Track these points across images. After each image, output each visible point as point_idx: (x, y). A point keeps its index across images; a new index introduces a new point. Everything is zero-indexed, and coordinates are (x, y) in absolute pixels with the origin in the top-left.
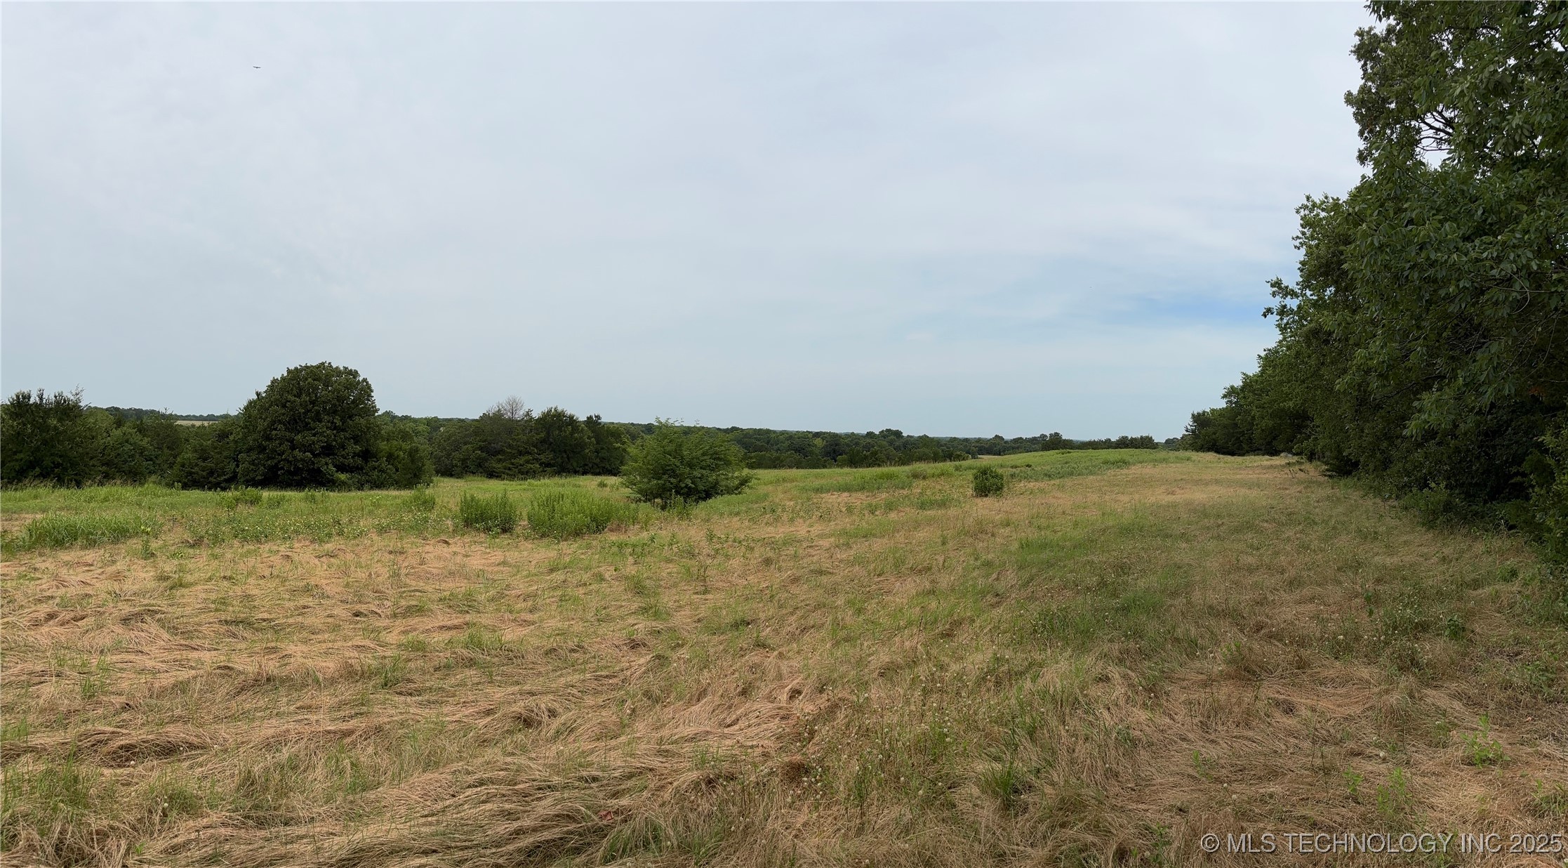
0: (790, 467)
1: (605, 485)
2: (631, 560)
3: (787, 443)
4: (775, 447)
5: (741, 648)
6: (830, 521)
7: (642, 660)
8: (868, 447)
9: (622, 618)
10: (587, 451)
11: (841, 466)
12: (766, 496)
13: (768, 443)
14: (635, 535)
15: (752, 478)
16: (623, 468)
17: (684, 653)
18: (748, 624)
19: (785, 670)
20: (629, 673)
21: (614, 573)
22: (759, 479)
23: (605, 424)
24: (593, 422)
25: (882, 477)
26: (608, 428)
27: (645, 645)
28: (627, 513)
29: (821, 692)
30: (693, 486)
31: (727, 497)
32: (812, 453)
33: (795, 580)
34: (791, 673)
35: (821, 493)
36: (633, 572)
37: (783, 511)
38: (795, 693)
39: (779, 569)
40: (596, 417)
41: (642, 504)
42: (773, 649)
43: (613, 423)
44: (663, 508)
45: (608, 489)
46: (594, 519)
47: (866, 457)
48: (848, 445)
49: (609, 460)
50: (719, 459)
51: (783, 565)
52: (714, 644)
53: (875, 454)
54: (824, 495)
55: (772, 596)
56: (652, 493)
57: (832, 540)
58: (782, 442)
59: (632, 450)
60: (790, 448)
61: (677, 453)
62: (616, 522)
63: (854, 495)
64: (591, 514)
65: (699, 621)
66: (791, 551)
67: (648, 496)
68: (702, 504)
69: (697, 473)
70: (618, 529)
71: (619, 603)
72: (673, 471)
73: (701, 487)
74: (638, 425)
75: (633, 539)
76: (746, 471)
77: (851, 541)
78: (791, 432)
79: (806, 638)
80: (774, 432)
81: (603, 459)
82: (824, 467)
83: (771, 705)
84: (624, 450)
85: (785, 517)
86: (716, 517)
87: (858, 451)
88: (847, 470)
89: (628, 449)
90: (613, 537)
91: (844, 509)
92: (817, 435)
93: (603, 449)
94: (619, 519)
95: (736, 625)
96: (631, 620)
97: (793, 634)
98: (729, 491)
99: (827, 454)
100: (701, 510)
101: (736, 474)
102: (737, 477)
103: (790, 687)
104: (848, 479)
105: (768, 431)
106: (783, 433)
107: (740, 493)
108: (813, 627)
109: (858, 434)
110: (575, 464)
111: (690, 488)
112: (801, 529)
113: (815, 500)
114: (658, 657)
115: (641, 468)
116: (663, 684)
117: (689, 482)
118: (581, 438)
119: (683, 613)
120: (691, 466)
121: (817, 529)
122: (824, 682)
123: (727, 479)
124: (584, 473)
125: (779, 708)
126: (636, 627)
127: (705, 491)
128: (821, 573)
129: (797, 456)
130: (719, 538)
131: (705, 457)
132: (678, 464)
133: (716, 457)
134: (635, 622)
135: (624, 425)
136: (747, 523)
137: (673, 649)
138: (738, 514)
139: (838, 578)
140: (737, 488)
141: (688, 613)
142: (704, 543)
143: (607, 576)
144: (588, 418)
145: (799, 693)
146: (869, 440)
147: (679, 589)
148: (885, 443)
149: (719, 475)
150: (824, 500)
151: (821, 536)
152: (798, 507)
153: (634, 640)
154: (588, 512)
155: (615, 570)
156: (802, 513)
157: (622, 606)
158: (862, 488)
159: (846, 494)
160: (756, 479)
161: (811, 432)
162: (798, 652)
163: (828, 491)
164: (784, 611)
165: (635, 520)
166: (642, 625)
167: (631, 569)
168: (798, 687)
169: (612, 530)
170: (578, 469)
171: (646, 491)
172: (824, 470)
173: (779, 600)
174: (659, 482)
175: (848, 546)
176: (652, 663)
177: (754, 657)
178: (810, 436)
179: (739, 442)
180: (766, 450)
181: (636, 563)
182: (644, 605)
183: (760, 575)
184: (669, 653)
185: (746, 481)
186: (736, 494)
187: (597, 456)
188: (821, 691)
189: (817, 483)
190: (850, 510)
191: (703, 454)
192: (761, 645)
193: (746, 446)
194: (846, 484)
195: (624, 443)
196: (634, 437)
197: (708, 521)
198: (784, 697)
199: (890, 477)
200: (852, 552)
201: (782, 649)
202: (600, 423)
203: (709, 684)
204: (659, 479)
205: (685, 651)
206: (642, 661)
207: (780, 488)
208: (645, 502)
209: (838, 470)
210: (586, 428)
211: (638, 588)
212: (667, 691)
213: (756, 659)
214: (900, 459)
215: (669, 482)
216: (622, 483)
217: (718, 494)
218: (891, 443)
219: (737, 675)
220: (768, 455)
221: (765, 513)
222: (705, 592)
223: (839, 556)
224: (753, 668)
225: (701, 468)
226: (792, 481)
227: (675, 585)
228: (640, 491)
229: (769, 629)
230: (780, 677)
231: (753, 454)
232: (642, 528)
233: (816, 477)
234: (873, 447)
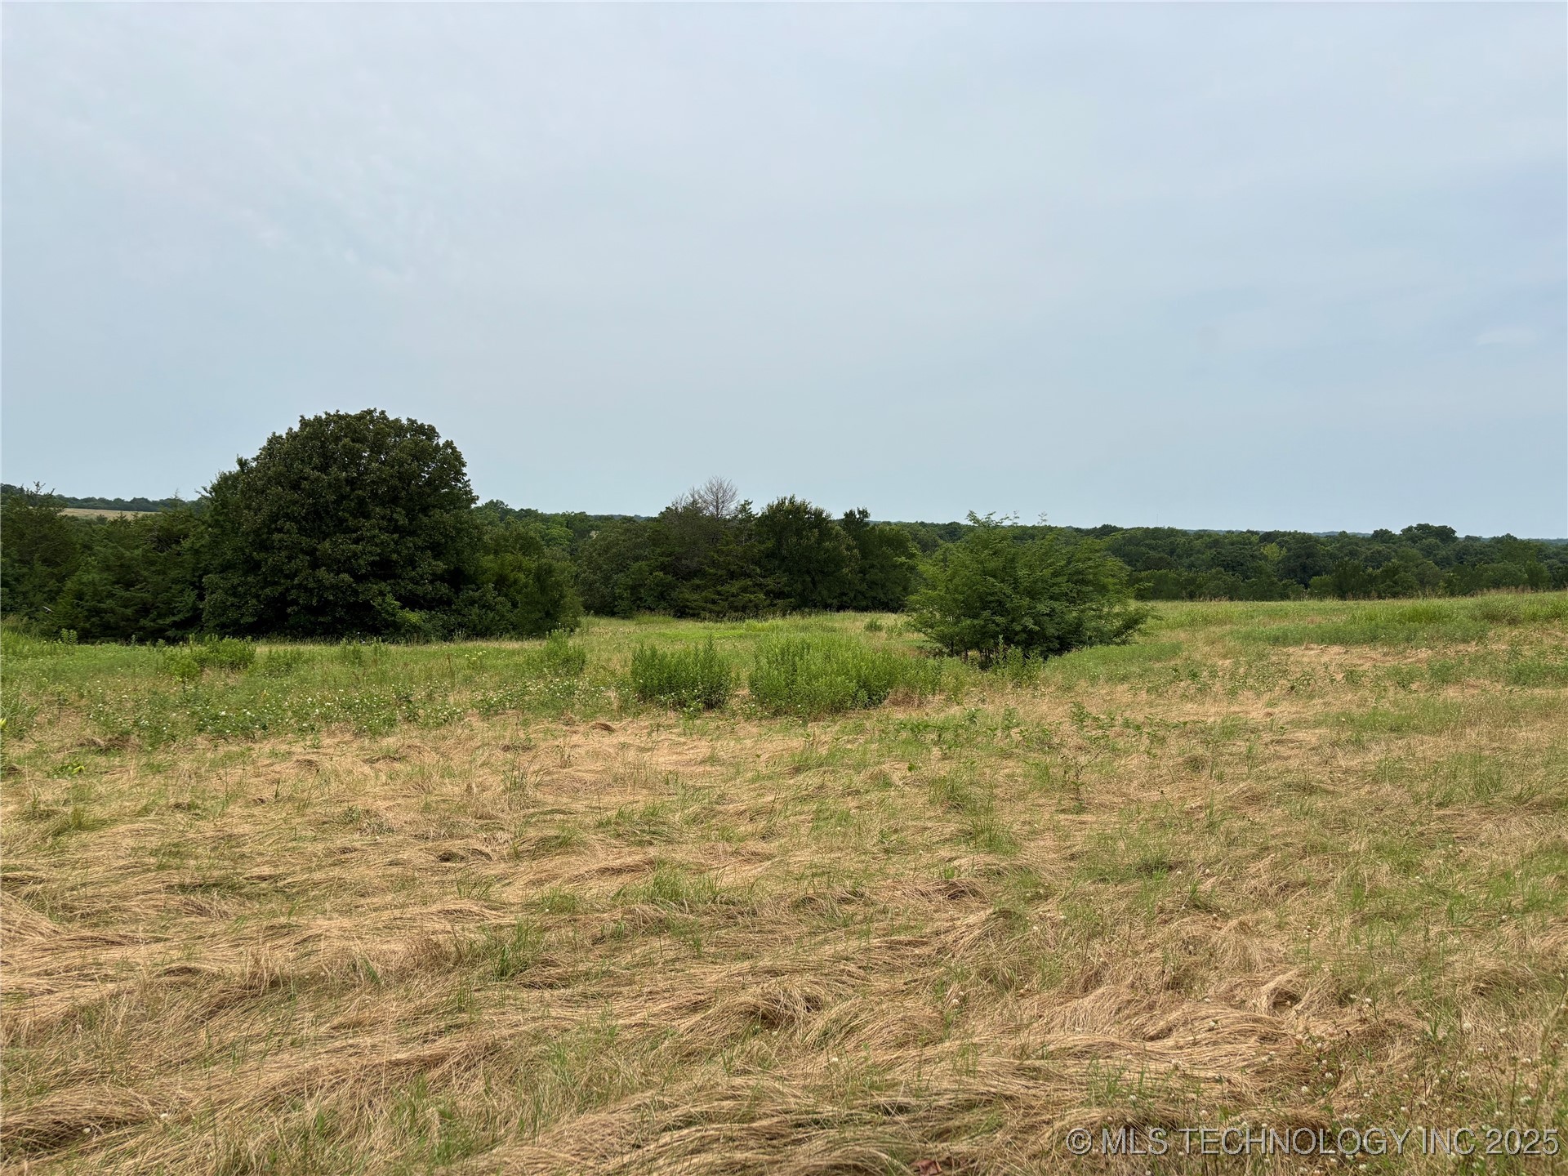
0: (1214, 596)
1: (878, 628)
2: (936, 752)
3: (1209, 554)
4: (1186, 561)
5: (1162, 910)
6: (1311, 697)
7: (975, 917)
8: (1376, 559)
9: (928, 848)
10: (846, 570)
11: (1322, 594)
12: (1175, 650)
13: (1172, 553)
14: (937, 711)
15: (1146, 616)
16: (913, 598)
17: (1052, 910)
18: (1171, 868)
19: (1257, 955)
20: (950, 938)
21: (909, 774)
22: (1161, 618)
23: (876, 524)
24: (855, 523)
25: (1415, 617)
26: (882, 531)
27: (975, 893)
28: (921, 674)
29: (1341, 1003)
30: (1037, 628)
31: (1101, 649)
32: (1258, 571)
33: (1254, 799)
34: (1271, 961)
35: (1285, 645)
36: (943, 773)
37: (1213, 675)
38: (1284, 999)
39: (1220, 778)
40: (860, 512)
41: (946, 659)
42: (1226, 917)
43: (889, 523)
44: (984, 666)
45: (883, 634)
46: (864, 684)
47: (1372, 580)
48: (1332, 556)
49: (883, 586)
50: (1084, 582)
51: (1228, 770)
52: (1109, 899)
53: (1392, 572)
54: (1291, 650)
55: (1211, 825)
56: (962, 641)
57: (1323, 731)
58: (1199, 552)
59: (927, 567)
60: (1214, 562)
61: (1006, 572)
62: (902, 689)
63: (1356, 650)
64: (860, 676)
65: (1073, 857)
66: (1241, 746)
67: (955, 645)
68: (1054, 661)
69: (1042, 608)
70: (906, 701)
71: (920, 824)
72: (1000, 603)
73: (1051, 630)
74: (932, 525)
75: (937, 718)
76: (1133, 605)
77: (1365, 736)
78: (1217, 533)
79: (1293, 902)
80: (1184, 533)
81: (872, 584)
82: (1284, 596)
83: (1238, 1014)
84: (912, 569)
85: (1218, 687)
86: (1083, 683)
87: (1356, 569)
88: (1332, 603)
89: (921, 568)
90: (900, 715)
91: (1339, 677)
92: (1269, 537)
93: (872, 566)
94: (908, 684)
95: (1148, 869)
96: (945, 853)
97: (1263, 894)
98: (1105, 638)
99: (1290, 573)
100: (1053, 670)
101: (1117, 609)
102: (1118, 615)
103: (1272, 985)
104: (1340, 620)
105: (1172, 533)
106: (1200, 535)
107: (1124, 642)
108: (1303, 885)
109: (1354, 536)
110: (825, 593)
111: (1030, 632)
112: (1254, 710)
113: (1274, 658)
114: (1005, 914)
115: (942, 598)
116: (1014, 957)
117: (1029, 623)
118: (835, 548)
119: (1042, 843)
120: (1033, 594)
121: (1286, 711)
122: (1345, 986)
123: (1100, 617)
124: (841, 608)
125: (1256, 1020)
126: (956, 863)
127: (1058, 638)
128: (1308, 789)
129: (1229, 578)
130: (1096, 719)
131: (1059, 579)
132: (1009, 591)
133: (1079, 579)
134: (954, 854)
135: (909, 525)
136: (1144, 695)
137: (1029, 901)
138: (1124, 679)
139: (1346, 802)
140: (1118, 634)
141: (1049, 843)
142: (1068, 727)
143: (896, 778)
144: (846, 515)
145: (1294, 999)
146: (1378, 547)
147: (1029, 803)
148: (1415, 551)
149: (1083, 611)
150: (1292, 658)
151: (1298, 724)
152: (1242, 670)
153: (954, 885)
154: (853, 673)
155: (910, 769)
156: (1250, 681)
157: (926, 829)
158: (1372, 639)
159: (1336, 649)
160: (1154, 617)
161: (1256, 533)
162: (1279, 927)
163: (1298, 642)
164: (1240, 852)
165: (935, 686)
166: (968, 862)
167: (936, 765)
168: (1289, 988)
169: (896, 703)
170: (829, 601)
171: (952, 638)
172: (1285, 604)
173: (1229, 833)
174: (976, 622)
175: (1359, 745)
176: (992, 924)
177: (1192, 926)
178: (1254, 539)
179: (1117, 551)
180: (1169, 565)
181: (945, 757)
182: (966, 827)
183: (1182, 785)
184: (1021, 908)
185: (1136, 622)
186: (1118, 644)
187: (863, 580)
188: (1343, 999)
189: (1275, 627)
190: (1352, 678)
191: (1055, 574)
192: (1199, 905)
193: (1130, 560)
194: (1337, 630)
195: (912, 556)
196: (927, 546)
197: (1069, 689)
198: (1262, 1002)
199: (1433, 617)
200: (1370, 757)
201: (1248, 918)
202: (867, 524)
203: (1104, 963)
204: (976, 616)
205: (1049, 907)
206: (972, 919)
207: (1200, 635)
208: (951, 655)
209: (1313, 604)
210: (843, 532)
211: (954, 800)
212: (1025, 969)
213: (1197, 930)
214: (1449, 583)
215: (994, 622)
216: (908, 624)
217: (1084, 643)
218: (1428, 552)
219: (1158, 953)
220: (1172, 575)
221: (1178, 678)
222: (1081, 810)
223: (1342, 763)
224: (1190, 944)
225: (1051, 598)
226: (1221, 622)
227: (1022, 796)
228: (941, 638)
229: (1212, 880)
230: (1247, 965)
231: (1143, 574)
232: (948, 699)
233: (1272, 615)
234: (1388, 559)
